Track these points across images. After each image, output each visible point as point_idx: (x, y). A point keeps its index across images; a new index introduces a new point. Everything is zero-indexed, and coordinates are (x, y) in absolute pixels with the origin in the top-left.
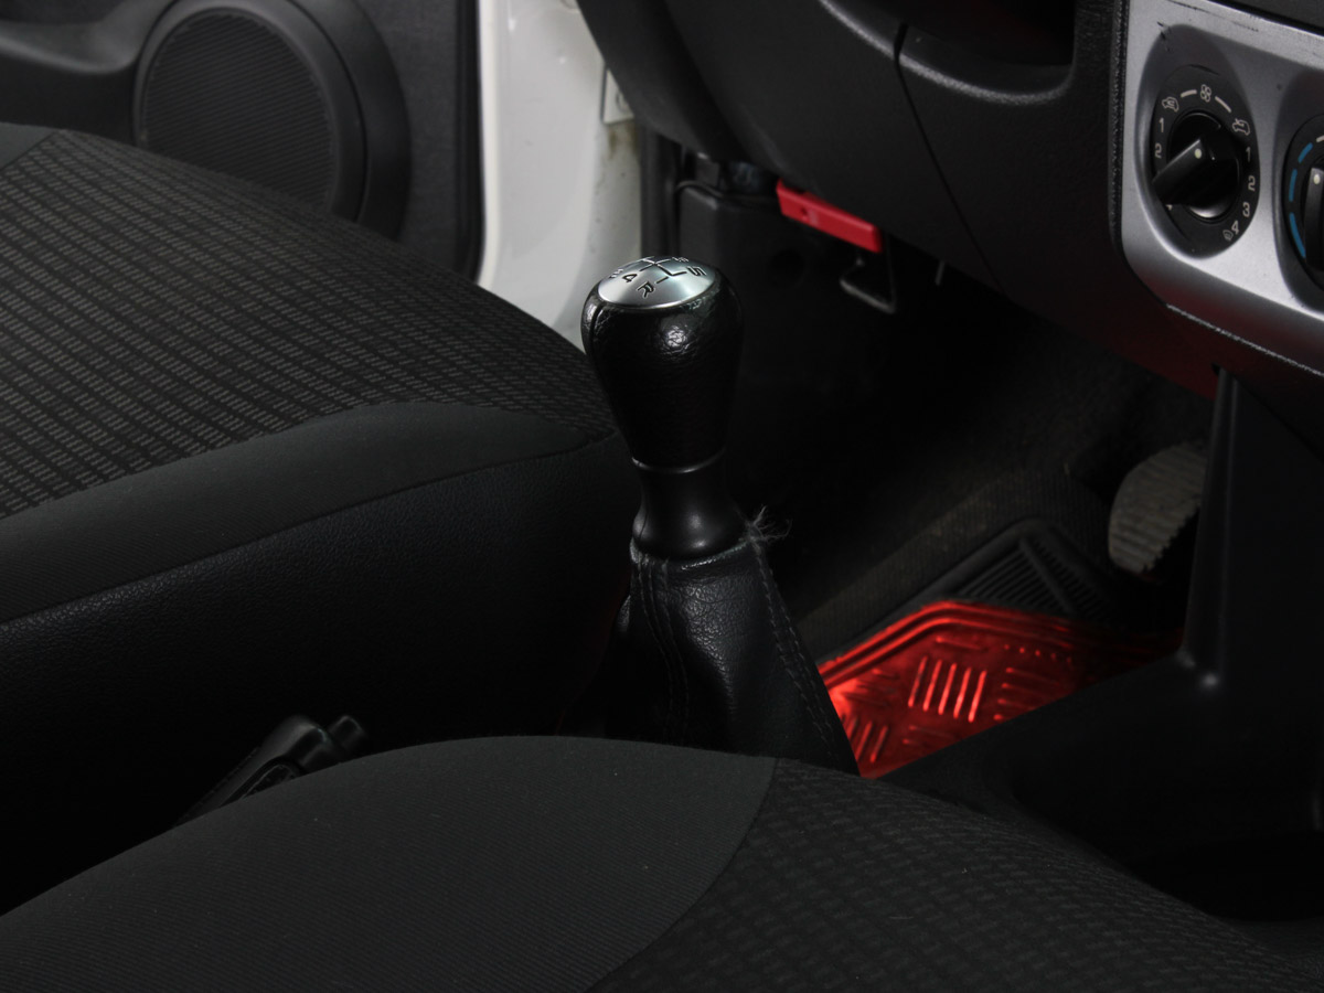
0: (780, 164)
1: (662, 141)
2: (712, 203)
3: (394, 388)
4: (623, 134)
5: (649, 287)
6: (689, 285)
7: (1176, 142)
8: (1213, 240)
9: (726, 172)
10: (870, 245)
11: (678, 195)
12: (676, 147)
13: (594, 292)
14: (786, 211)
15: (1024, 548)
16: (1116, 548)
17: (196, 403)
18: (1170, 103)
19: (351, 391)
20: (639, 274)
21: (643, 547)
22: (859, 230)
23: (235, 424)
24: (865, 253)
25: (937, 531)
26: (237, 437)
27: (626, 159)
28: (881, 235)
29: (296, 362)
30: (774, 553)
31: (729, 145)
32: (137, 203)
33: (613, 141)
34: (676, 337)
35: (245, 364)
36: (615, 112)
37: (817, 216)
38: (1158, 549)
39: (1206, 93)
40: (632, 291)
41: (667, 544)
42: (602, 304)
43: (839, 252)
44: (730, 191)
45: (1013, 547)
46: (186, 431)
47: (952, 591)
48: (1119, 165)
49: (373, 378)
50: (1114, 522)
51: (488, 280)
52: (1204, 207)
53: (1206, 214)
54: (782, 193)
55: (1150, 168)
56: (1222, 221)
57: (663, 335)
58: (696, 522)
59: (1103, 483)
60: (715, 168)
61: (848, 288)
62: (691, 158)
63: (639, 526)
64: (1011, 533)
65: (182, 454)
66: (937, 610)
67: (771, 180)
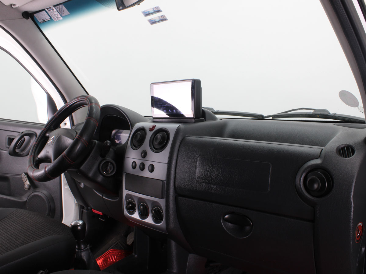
0: (92, 207)
1: (81, 205)
2: (86, 211)
3: (52, 234)
4: (77, 204)
5: (76, 223)
6: (80, 222)
7: (128, 204)
8: (132, 213)
9: (87, 208)
10: (102, 214)
11: (82, 211)
12: (82, 206)
13: (71, 224)
14: (93, 211)
15: (119, 243)
16: (128, 243)
17: (31, 237)
18: (127, 201)
19: (47, 235)
20: (75, 222)
21: (77, 249)
22: (100, 213)
23: (35, 239)
24: (101, 215)
25: (110, 242)
26: (35, 240)
27: (77, 207)
28: (103, 214)
29: (41, 232)
30: (90, 248)
31: (87, 205)
32: (25, 216)
33: (76, 205)
34: (79, 228)
35: (36, 232)
36: (76, 202)
37: (96, 212)
38: (131, 242)
39: (131, 200)
40: (75, 224)
41: (79, 248)
42: (72, 225)
43: (99, 215)
44: (88, 210)
45: (118, 243)
46: (30, 240)
47: (112, 248)
48: (123, 207)
49: (50, 233)
50: (127, 240)
51: (63, 222)
52: (131, 210)
53: (131, 211)
54: (93, 210)
55: (126, 207)
56: (133, 212)
57: (78, 228)
58: (82, 246)
59: (126, 236)
60: (86, 208)
61: (100, 219)
62: (84, 207)
63: (77, 247)
64: (117, 242)
65: (29, 243)
66: (111, 250)
67: (92, 209)
